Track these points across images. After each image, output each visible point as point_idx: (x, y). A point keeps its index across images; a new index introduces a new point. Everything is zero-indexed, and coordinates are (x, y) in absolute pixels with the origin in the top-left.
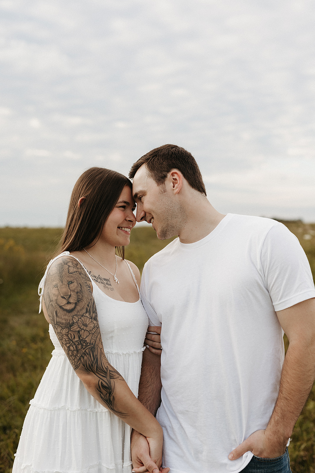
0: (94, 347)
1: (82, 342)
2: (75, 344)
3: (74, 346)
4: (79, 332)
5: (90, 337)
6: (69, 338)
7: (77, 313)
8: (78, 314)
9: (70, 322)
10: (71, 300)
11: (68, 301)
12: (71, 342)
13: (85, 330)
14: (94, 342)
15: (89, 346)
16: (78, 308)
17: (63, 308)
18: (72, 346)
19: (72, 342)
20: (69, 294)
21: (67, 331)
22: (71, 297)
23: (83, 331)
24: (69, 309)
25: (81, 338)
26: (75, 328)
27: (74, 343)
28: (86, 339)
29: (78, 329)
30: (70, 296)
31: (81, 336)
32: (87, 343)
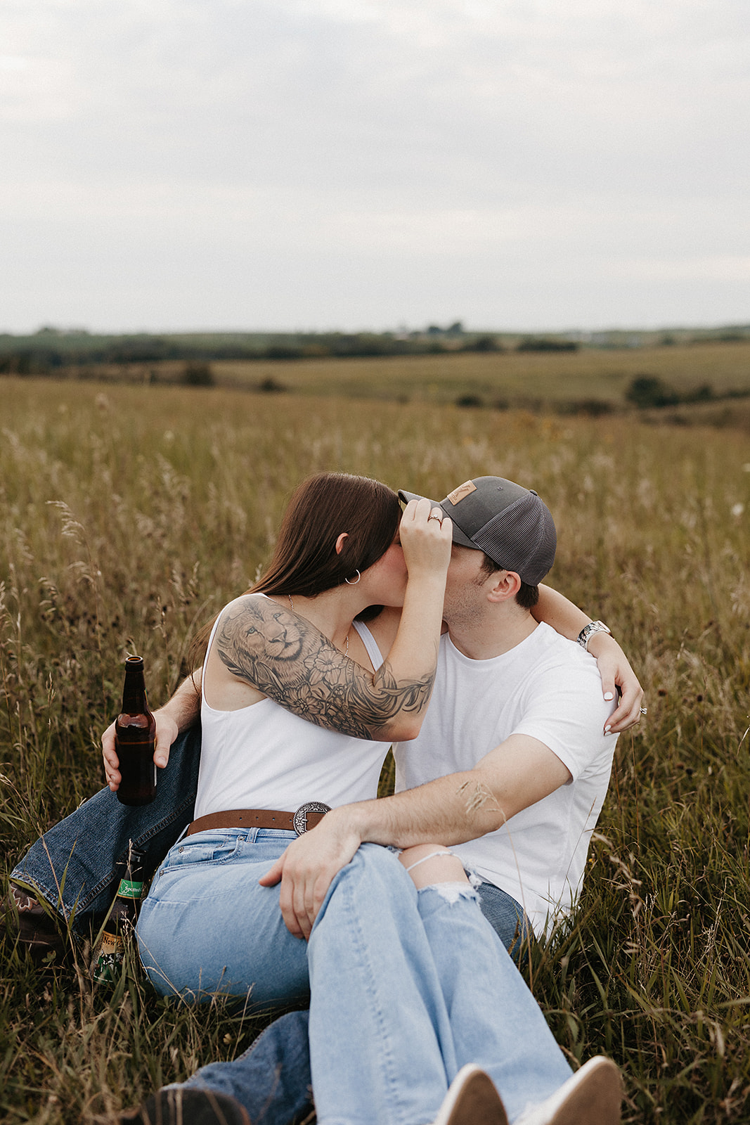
0: (354, 685)
1: (336, 692)
2: (330, 703)
3: (332, 707)
4: (324, 679)
5: (343, 675)
6: (317, 699)
7: (308, 653)
8: (311, 653)
9: (305, 673)
10: (290, 639)
11: (286, 643)
12: (324, 703)
13: (331, 671)
14: (351, 677)
15: (347, 689)
16: (307, 644)
17: (282, 659)
18: (330, 708)
19: (324, 701)
20: (283, 631)
21: (308, 690)
22: (288, 634)
23: (329, 673)
24: (292, 654)
25: (332, 687)
26: (316, 677)
27: (328, 702)
28: (339, 683)
29: (321, 675)
30: (286, 633)
31: (330, 683)
32: (344, 687)
